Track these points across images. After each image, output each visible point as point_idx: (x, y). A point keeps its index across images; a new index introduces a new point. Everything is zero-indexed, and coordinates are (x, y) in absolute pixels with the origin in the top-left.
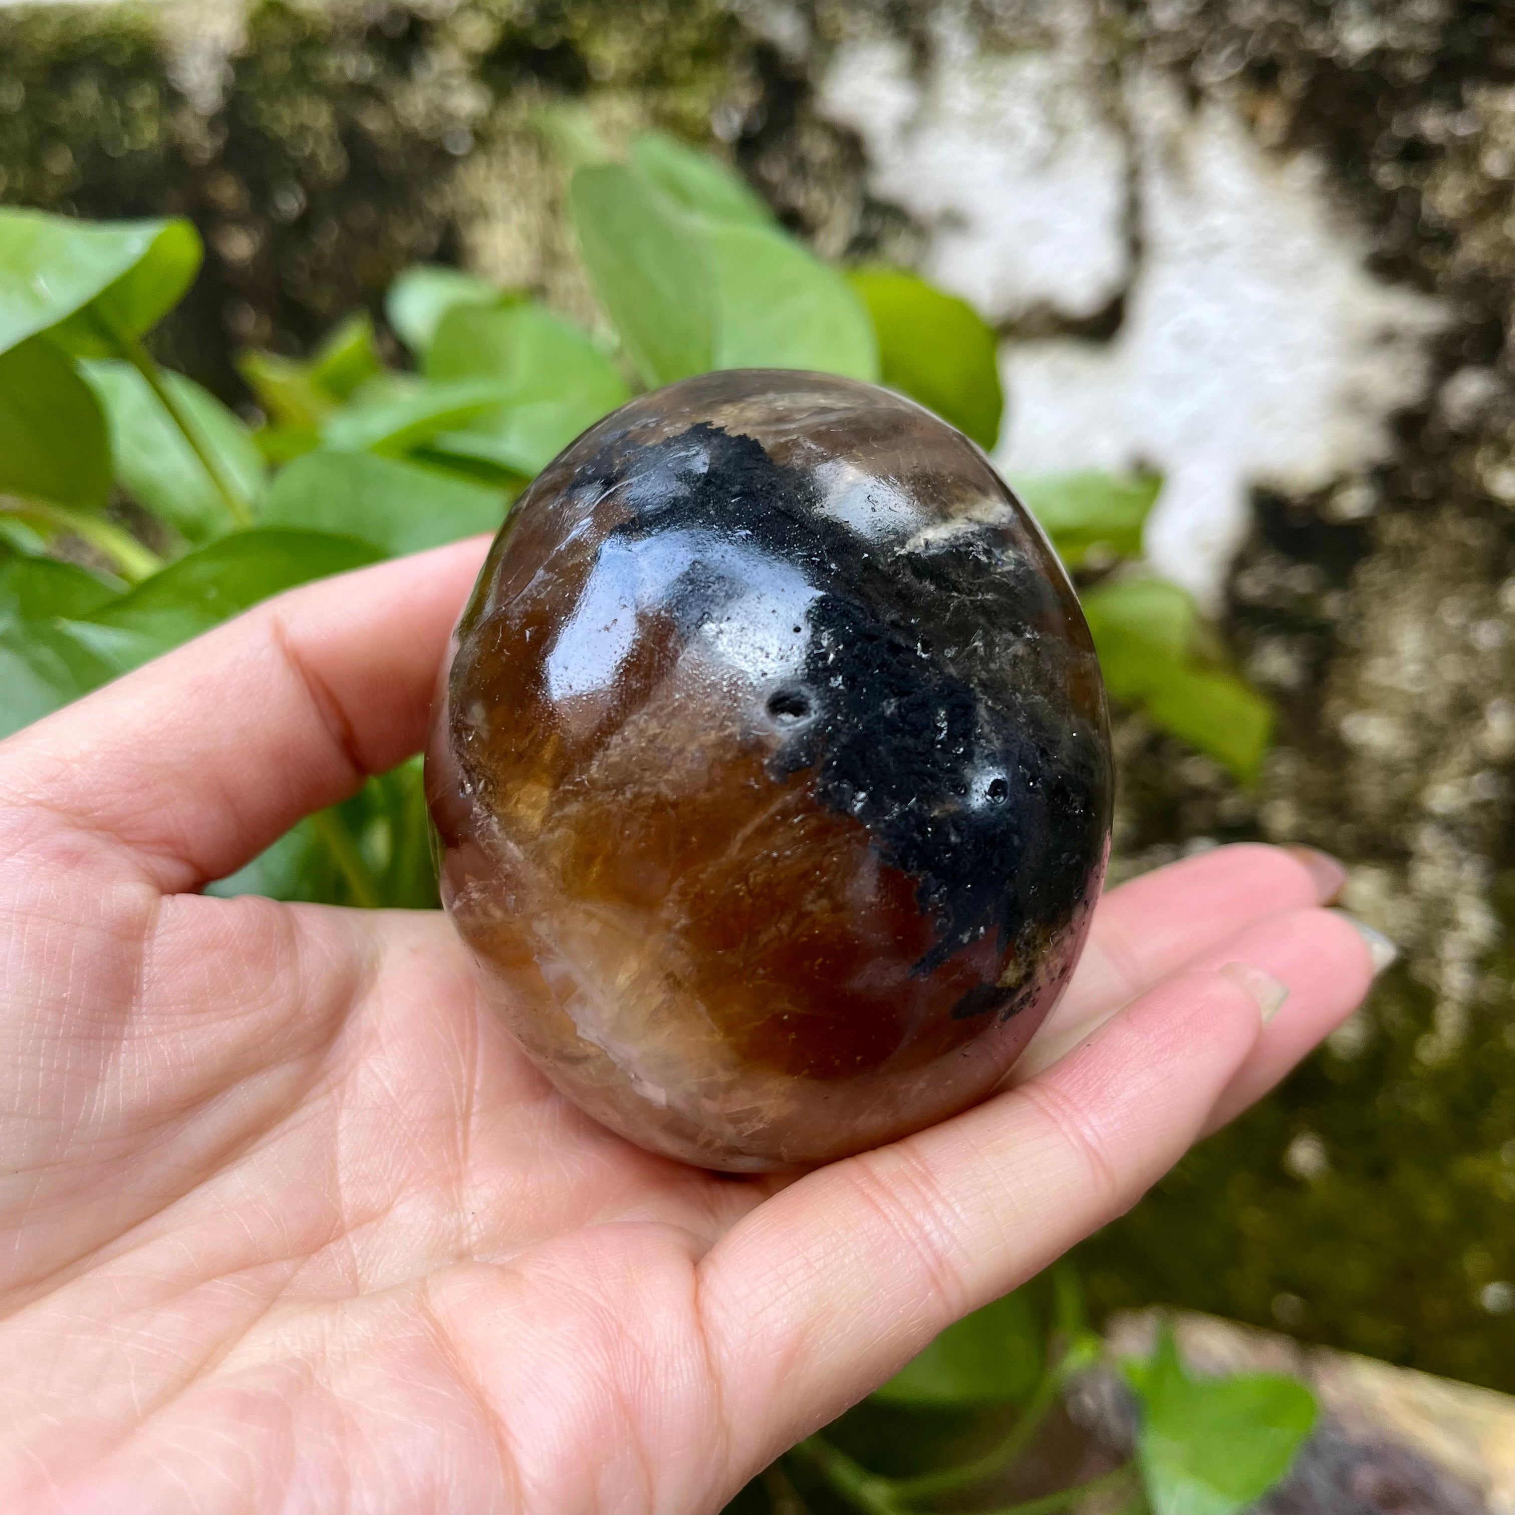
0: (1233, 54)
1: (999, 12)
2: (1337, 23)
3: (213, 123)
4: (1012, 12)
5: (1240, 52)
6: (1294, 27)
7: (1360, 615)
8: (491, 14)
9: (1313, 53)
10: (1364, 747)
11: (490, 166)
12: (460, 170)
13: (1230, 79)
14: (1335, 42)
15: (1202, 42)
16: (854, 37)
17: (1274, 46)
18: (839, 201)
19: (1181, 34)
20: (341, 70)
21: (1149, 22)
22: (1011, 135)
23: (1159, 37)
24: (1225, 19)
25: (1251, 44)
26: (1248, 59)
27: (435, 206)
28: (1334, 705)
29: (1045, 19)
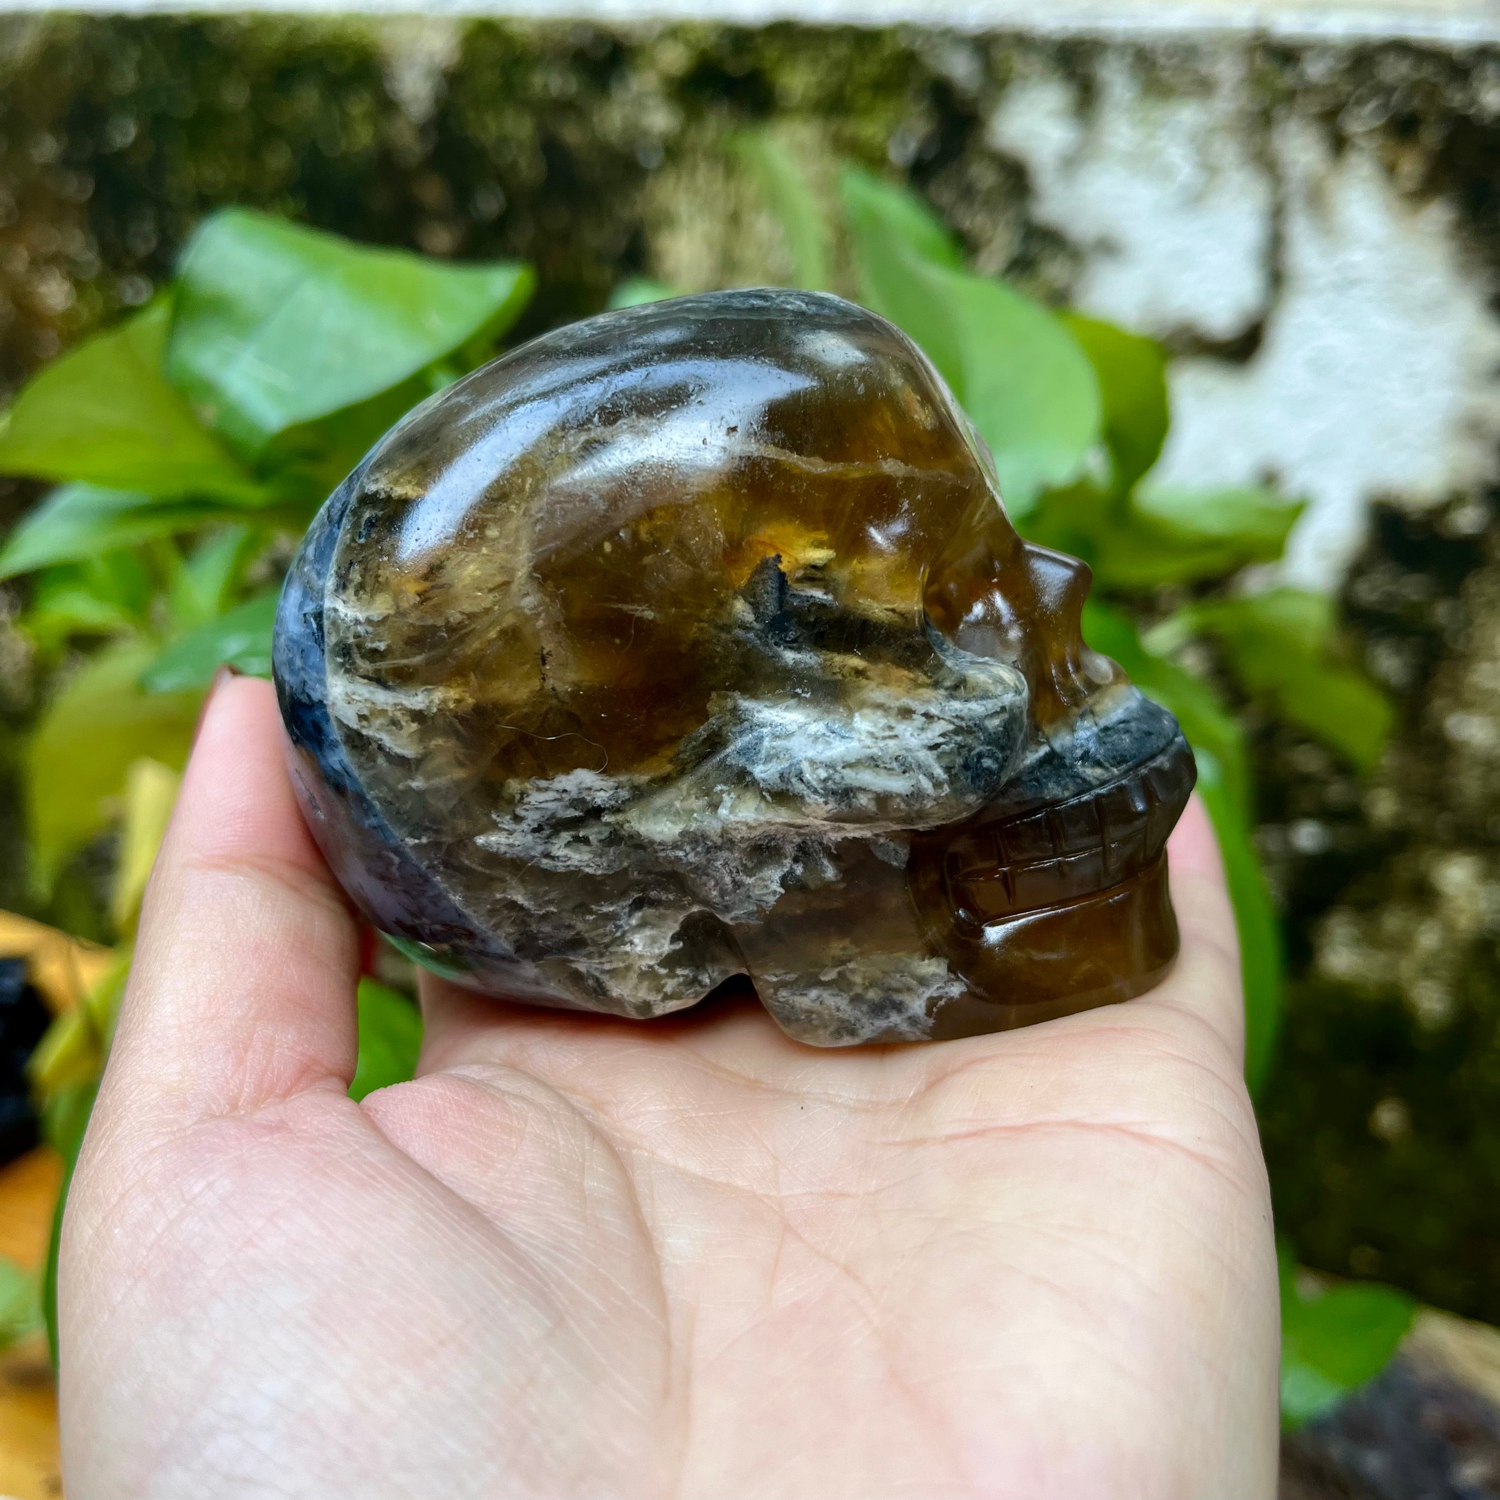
0: (1378, 108)
1: (1162, 60)
2: (1475, 84)
3: (423, 130)
4: (1175, 61)
5: (1385, 106)
6: (1435, 85)
7: (1469, 622)
8: (687, 43)
9: (1452, 109)
10: (1464, 744)
11: (679, 178)
12: (650, 180)
13: (1372, 131)
14: (1473, 102)
15: (1349, 95)
16: (1025, 77)
17: (1416, 102)
18: (1001, 226)
19: (1331, 87)
20: (546, 87)
21: (1301, 76)
22: (1165, 173)
23: (1310, 89)
24: (1372, 76)
25: (1396, 97)
26: (1390, 114)
27: (625, 214)
28: (1438, 703)
29: (1204, 69)
